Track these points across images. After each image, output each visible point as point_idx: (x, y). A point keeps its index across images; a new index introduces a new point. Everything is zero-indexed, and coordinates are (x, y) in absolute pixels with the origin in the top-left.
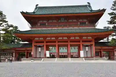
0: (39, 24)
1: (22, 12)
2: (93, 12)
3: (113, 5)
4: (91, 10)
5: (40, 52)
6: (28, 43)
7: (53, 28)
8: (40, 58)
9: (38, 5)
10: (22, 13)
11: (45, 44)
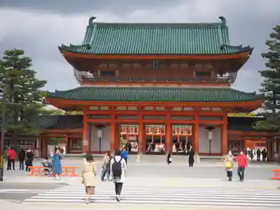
1: (61, 46)
3: (272, 36)
4: (224, 46)
5: (100, 139)
7: (134, 86)
8: (100, 153)
9: (94, 18)
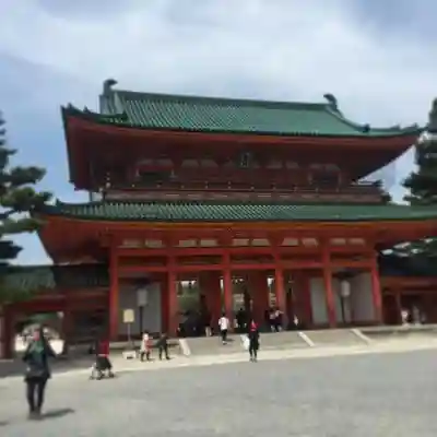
0: (137, 174)
1: (66, 106)
2: (371, 134)
4: (367, 129)
5: (141, 308)
6: (95, 262)
10: (69, 114)
11: (172, 267)
